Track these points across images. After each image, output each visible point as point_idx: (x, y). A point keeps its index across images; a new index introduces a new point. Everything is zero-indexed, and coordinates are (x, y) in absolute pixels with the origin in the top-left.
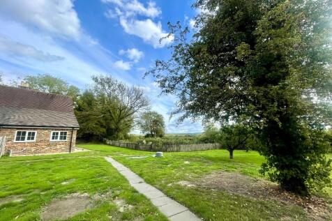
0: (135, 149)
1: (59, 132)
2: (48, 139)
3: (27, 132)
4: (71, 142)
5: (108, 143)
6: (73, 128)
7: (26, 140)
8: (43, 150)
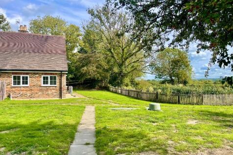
0: (137, 98)
1: (49, 76)
2: (39, 83)
3: (21, 76)
4: (61, 88)
5: (111, 89)
6: (61, 71)
7: (21, 85)
8: (37, 95)
